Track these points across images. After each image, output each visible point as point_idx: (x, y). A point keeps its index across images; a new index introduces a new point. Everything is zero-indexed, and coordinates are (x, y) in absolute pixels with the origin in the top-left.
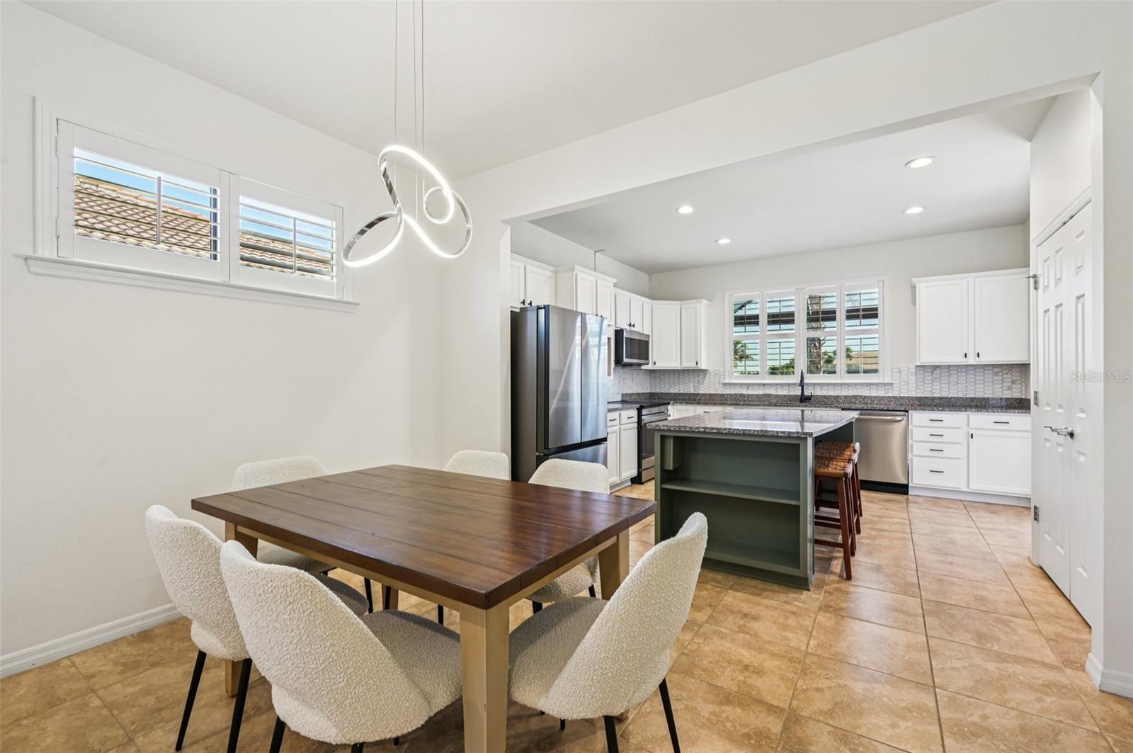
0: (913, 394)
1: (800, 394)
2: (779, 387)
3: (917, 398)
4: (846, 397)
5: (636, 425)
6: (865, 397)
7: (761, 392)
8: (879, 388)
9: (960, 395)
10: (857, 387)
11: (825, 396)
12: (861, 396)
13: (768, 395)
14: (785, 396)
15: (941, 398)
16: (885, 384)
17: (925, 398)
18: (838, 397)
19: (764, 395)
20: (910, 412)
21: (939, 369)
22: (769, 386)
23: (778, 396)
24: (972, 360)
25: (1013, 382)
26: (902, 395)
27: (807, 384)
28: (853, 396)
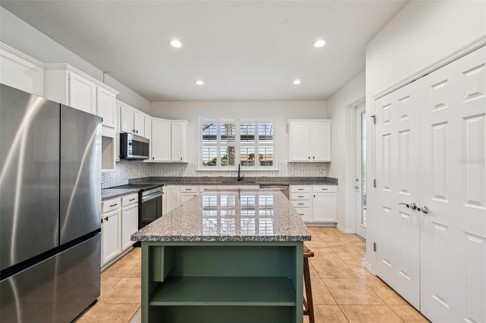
0: (287, 176)
1: (238, 176)
2: (227, 172)
3: (288, 177)
4: (259, 177)
5: (137, 204)
6: (267, 177)
7: (217, 175)
8: (273, 173)
9: (305, 176)
10: (264, 172)
11: (249, 177)
12: (265, 177)
13: (221, 177)
14: (230, 177)
15: (298, 178)
16: (276, 171)
17: (292, 177)
18: (255, 177)
19: (219, 177)
20: (290, 186)
21: (297, 164)
22: (222, 172)
23: (226, 178)
24: (311, 160)
25: (323, 170)
26: (282, 176)
27: (241, 171)
28: (262, 177)
